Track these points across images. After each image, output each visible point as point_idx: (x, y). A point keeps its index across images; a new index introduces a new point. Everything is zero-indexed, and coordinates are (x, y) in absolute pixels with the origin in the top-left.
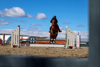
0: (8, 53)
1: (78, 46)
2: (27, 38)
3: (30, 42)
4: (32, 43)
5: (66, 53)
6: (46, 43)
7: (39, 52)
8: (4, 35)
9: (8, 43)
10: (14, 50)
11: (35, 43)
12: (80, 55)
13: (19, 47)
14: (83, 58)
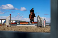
0: (4, 30)
1: (44, 26)
2: (15, 21)
3: (16, 24)
4: (18, 24)
5: (37, 30)
6: (26, 24)
7: (22, 29)
8: (2, 20)
9: (4, 24)
10: (7, 28)
11: (20, 24)
12: (46, 31)
13: (11, 27)
14: (47, 32)
